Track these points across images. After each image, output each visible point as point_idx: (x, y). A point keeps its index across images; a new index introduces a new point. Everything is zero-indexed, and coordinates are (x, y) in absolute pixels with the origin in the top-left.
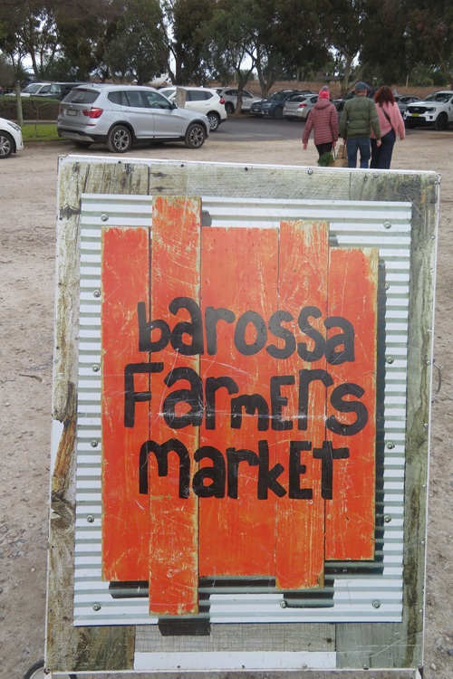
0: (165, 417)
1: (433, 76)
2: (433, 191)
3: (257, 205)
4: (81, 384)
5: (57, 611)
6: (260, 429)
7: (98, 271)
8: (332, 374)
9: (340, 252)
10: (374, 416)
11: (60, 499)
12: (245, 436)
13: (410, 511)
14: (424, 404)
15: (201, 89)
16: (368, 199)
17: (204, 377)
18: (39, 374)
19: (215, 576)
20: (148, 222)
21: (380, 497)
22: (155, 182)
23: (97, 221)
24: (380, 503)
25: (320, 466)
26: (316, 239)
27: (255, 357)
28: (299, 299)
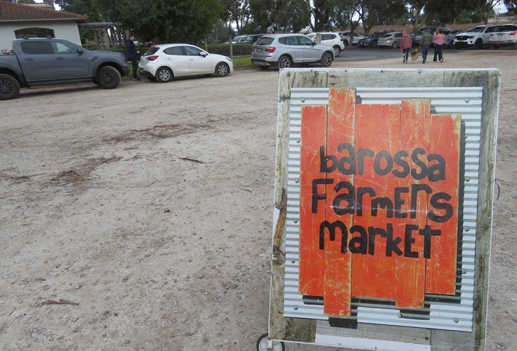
0: (334, 208)
1: (471, 17)
2: (496, 80)
3: (388, 91)
4: (289, 189)
5: (275, 308)
6: (388, 217)
7: (299, 129)
8: (432, 187)
9: (437, 117)
10: (457, 212)
11: (277, 249)
12: (379, 220)
13: (478, 268)
14: (489, 205)
15: (330, 33)
16: (455, 86)
17: (356, 187)
18: (251, 189)
19: (360, 297)
20: (327, 102)
21: (460, 259)
22: (330, 80)
23: (299, 102)
24: (460, 262)
25: (423, 239)
26: (423, 110)
27: (385, 177)
28: (412, 144)
